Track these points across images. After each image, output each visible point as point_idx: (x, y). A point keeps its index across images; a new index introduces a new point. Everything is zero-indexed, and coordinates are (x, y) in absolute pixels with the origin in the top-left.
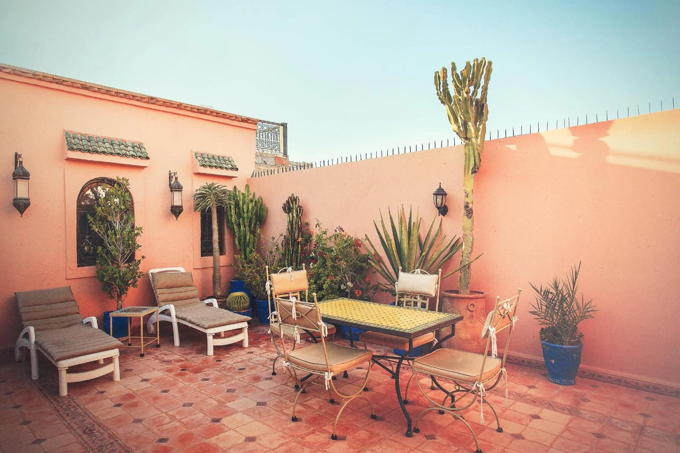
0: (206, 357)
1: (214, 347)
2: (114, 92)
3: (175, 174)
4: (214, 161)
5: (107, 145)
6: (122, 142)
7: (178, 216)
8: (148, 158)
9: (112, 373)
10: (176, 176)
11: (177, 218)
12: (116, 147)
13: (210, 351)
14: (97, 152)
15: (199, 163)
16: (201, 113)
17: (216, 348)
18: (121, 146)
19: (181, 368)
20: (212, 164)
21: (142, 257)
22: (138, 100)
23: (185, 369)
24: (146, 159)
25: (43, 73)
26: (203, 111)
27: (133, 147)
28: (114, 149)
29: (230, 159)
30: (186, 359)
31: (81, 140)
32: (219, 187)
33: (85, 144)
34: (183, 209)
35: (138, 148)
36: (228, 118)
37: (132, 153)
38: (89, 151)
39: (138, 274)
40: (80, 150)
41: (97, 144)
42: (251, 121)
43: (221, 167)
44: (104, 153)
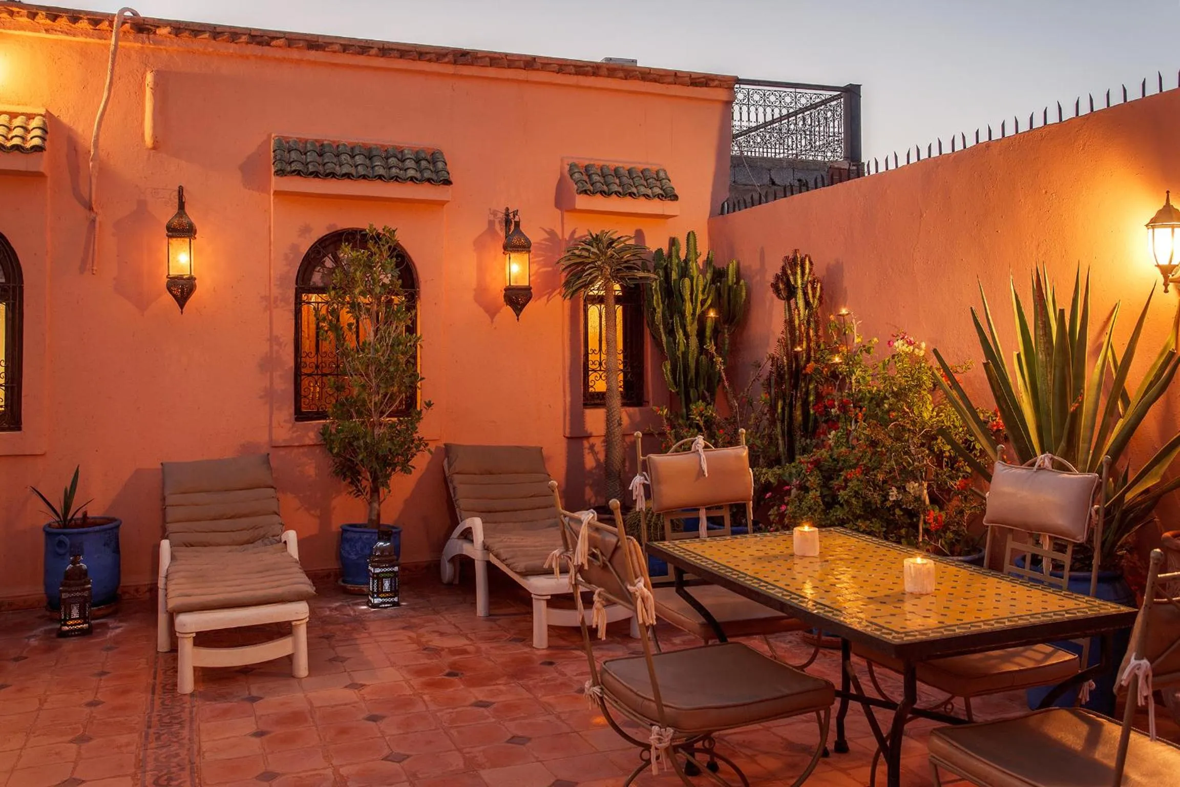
0: (527, 650)
1: (551, 628)
2: (376, 49)
3: (515, 213)
4: (617, 181)
5: (359, 159)
6: (391, 152)
7: (521, 310)
8: (447, 182)
9: (290, 658)
10: (517, 219)
11: (518, 315)
12: (377, 164)
13: (540, 637)
14: (333, 175)
15: (575, 187)
16: (586, 74)
17: (553, 630)
18: (390, 160)
19: (451, 668)
20: (611, 187)
21: (427, 404)
22: (430, 61)
23: (456, 672)
24: (444, 184)
25: (230, 27)
26: (589, 69)
27: (418, 161)
28: (373, 168)
29: (662, 174)
30: (478, 650)
31: (305, 154)
32: (622, 239)
33: (312, 160)
34: (531, 293)
35: (429, 162)
36: (655, 81)
37: (411, 173)
38: (316, 174)
39: (416, 442)
40: (298, 173)
41: (335, 160)
42: (716, 83)
43: (631, 194)
44: (348, 176)
